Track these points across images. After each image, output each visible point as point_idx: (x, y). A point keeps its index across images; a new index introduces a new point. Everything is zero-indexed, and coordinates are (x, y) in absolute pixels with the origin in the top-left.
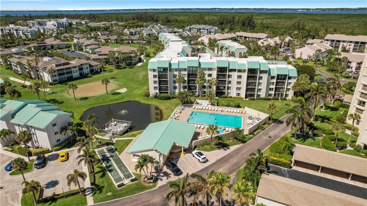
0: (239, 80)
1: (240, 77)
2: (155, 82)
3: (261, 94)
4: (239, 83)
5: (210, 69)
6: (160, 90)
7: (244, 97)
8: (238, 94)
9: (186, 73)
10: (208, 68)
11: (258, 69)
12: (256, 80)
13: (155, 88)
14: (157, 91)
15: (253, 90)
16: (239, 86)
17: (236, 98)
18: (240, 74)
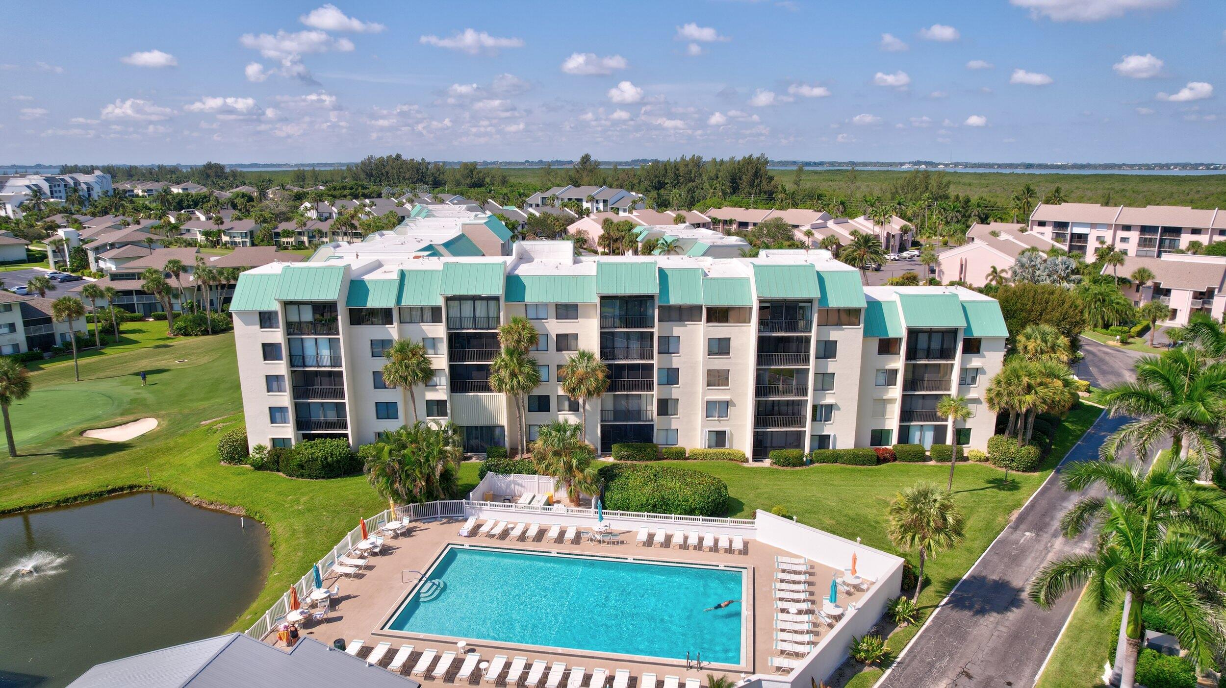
0: (719, 363)
1: (720, 347)
2: (272, 382)
3: (832, 434)
4: (718, 378)
5: (567, 311)
6: (301, 425)
7: (747, 449)
8: (719, 438)
9: (439, 331)
10: (558, 306)
11: (810, 301)
12: (806, 360)
13: (276, 414)
14: (287, 431)
15: (794, 413)
16: (718, 395)
17: (704, 456)
18: (720, 330)
